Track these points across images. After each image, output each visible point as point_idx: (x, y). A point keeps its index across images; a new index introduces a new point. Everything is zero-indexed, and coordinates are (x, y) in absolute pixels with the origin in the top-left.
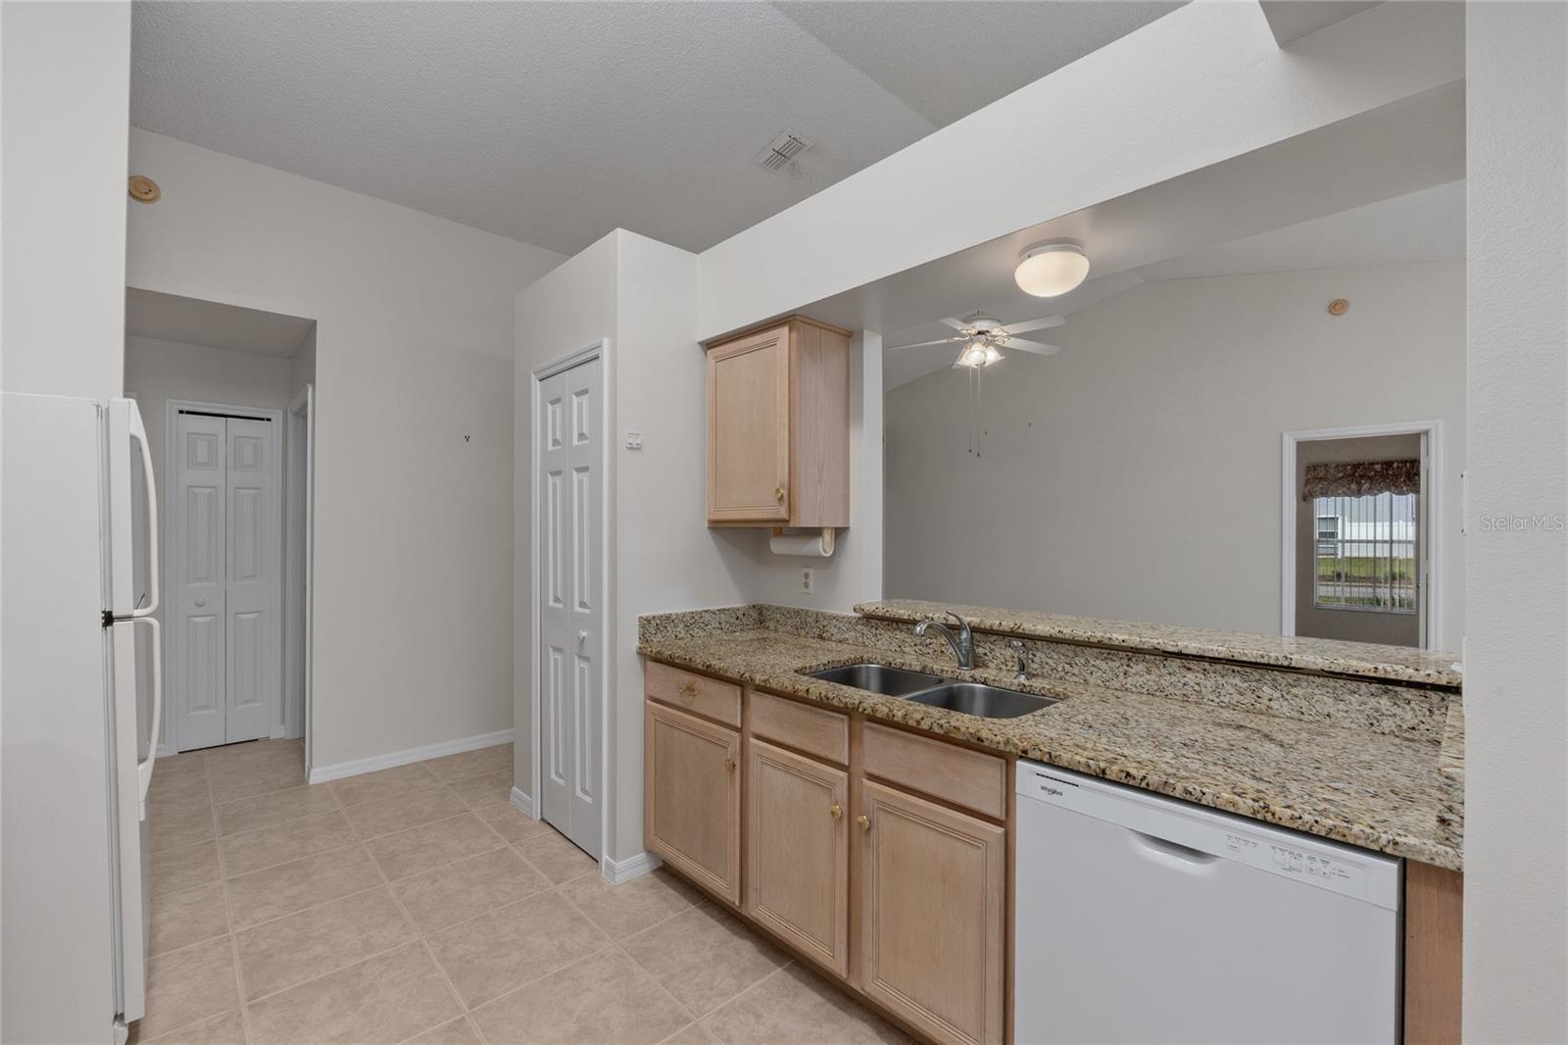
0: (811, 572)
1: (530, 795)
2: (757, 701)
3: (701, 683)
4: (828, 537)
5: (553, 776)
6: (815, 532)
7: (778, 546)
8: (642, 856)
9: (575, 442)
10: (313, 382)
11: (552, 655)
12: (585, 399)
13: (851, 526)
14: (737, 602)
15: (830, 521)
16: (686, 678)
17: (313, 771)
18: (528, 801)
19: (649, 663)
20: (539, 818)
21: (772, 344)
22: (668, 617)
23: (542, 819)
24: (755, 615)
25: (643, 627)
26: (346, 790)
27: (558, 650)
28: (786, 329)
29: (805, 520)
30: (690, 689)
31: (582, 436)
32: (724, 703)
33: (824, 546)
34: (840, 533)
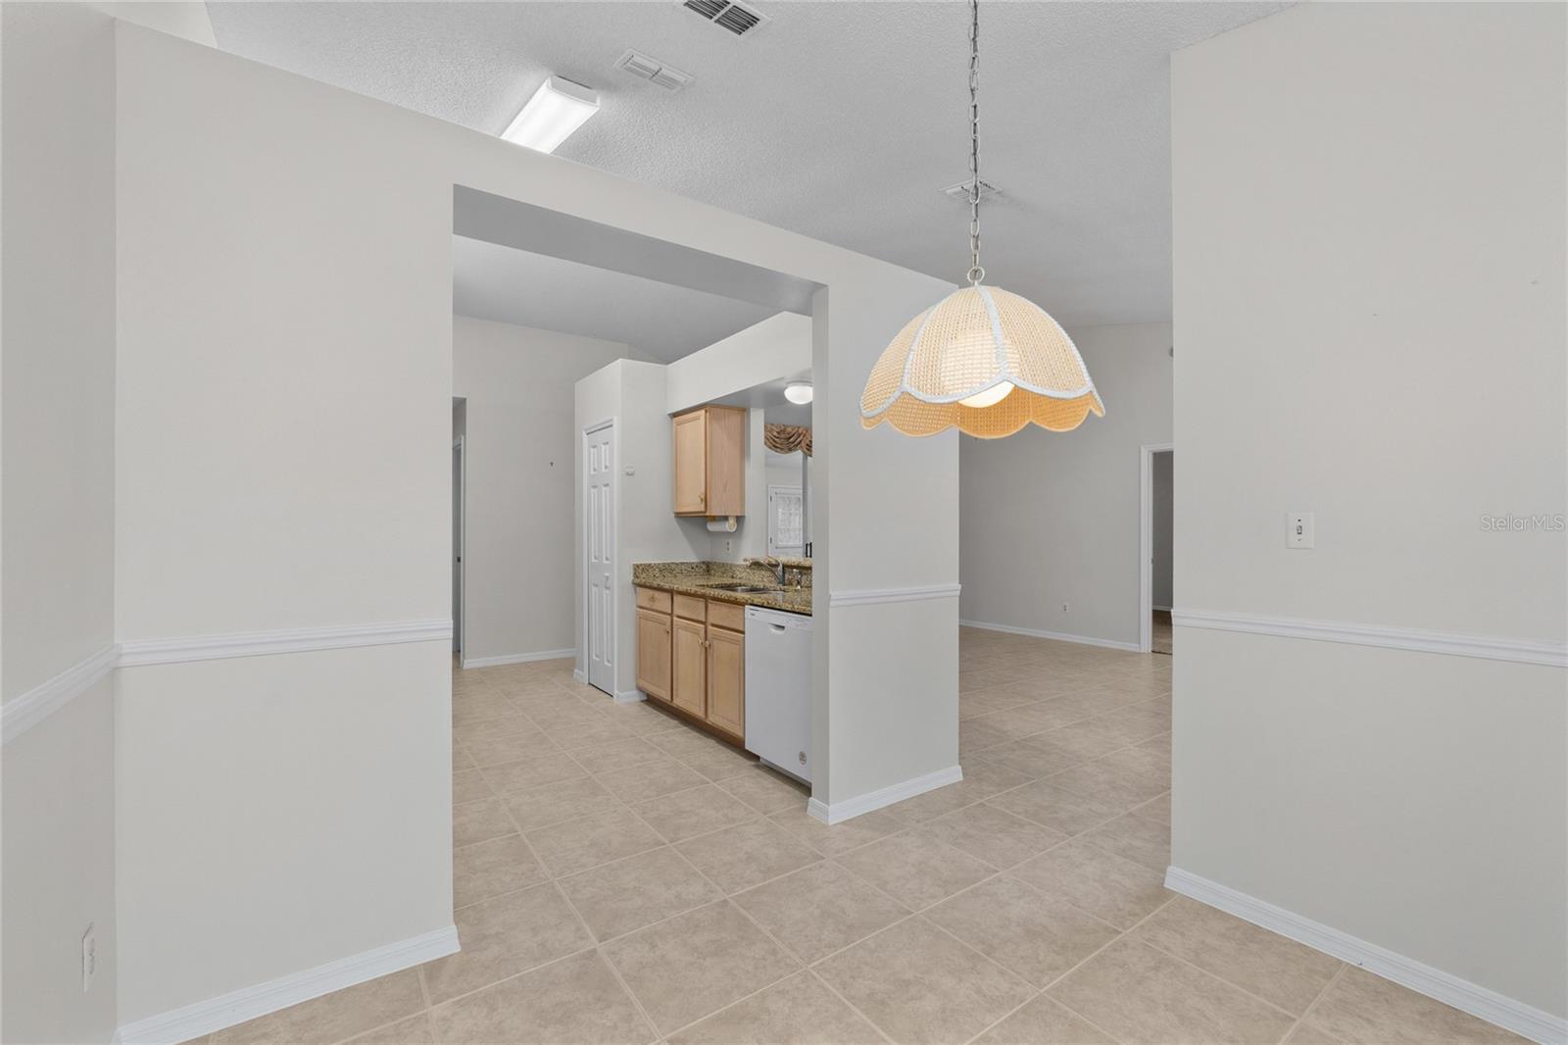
0: (730, 541)
1: (583, 671)
2: (678, 599)
3: (657, 594)
4: (732, 521)
5: (594, 658)
6: (726, 518)
7: (712, 527)
8: (635, 692)
9: (603, 470)
10: (465, 434)
11: (594, 589)
12: (607, 446)
13: (746, 515)
14: (693, 559)
15: (733, 512)
16: (651, 592)
17: (466, 661)
18: (581, 675)
19: (638, 588)
20: (587, 682)
21: (698, 418)
22: (650, 565)
23: (590, 684)
24: (704, 567)
25: (635, 569)
26: (484, 672)
27: (596, 586)
28: (703, 411)
29: (714, 511)
30: (652, 599)
31: (606, 467)
32: (663, 602)
33: (730, 526)
34: (740, 519)
